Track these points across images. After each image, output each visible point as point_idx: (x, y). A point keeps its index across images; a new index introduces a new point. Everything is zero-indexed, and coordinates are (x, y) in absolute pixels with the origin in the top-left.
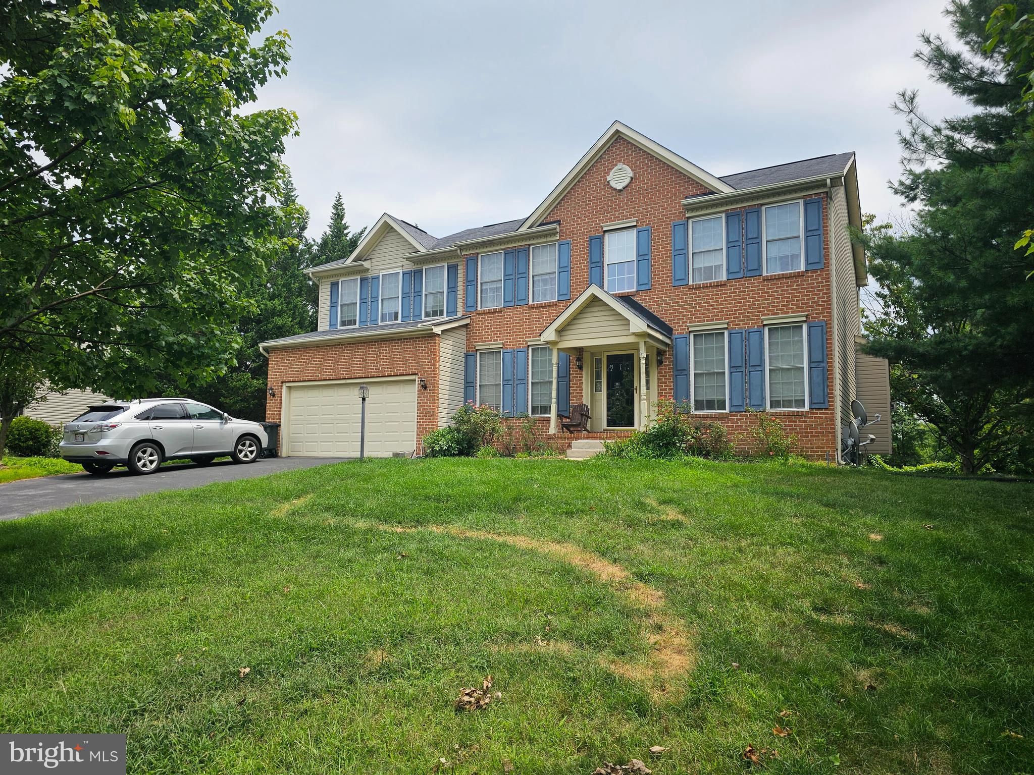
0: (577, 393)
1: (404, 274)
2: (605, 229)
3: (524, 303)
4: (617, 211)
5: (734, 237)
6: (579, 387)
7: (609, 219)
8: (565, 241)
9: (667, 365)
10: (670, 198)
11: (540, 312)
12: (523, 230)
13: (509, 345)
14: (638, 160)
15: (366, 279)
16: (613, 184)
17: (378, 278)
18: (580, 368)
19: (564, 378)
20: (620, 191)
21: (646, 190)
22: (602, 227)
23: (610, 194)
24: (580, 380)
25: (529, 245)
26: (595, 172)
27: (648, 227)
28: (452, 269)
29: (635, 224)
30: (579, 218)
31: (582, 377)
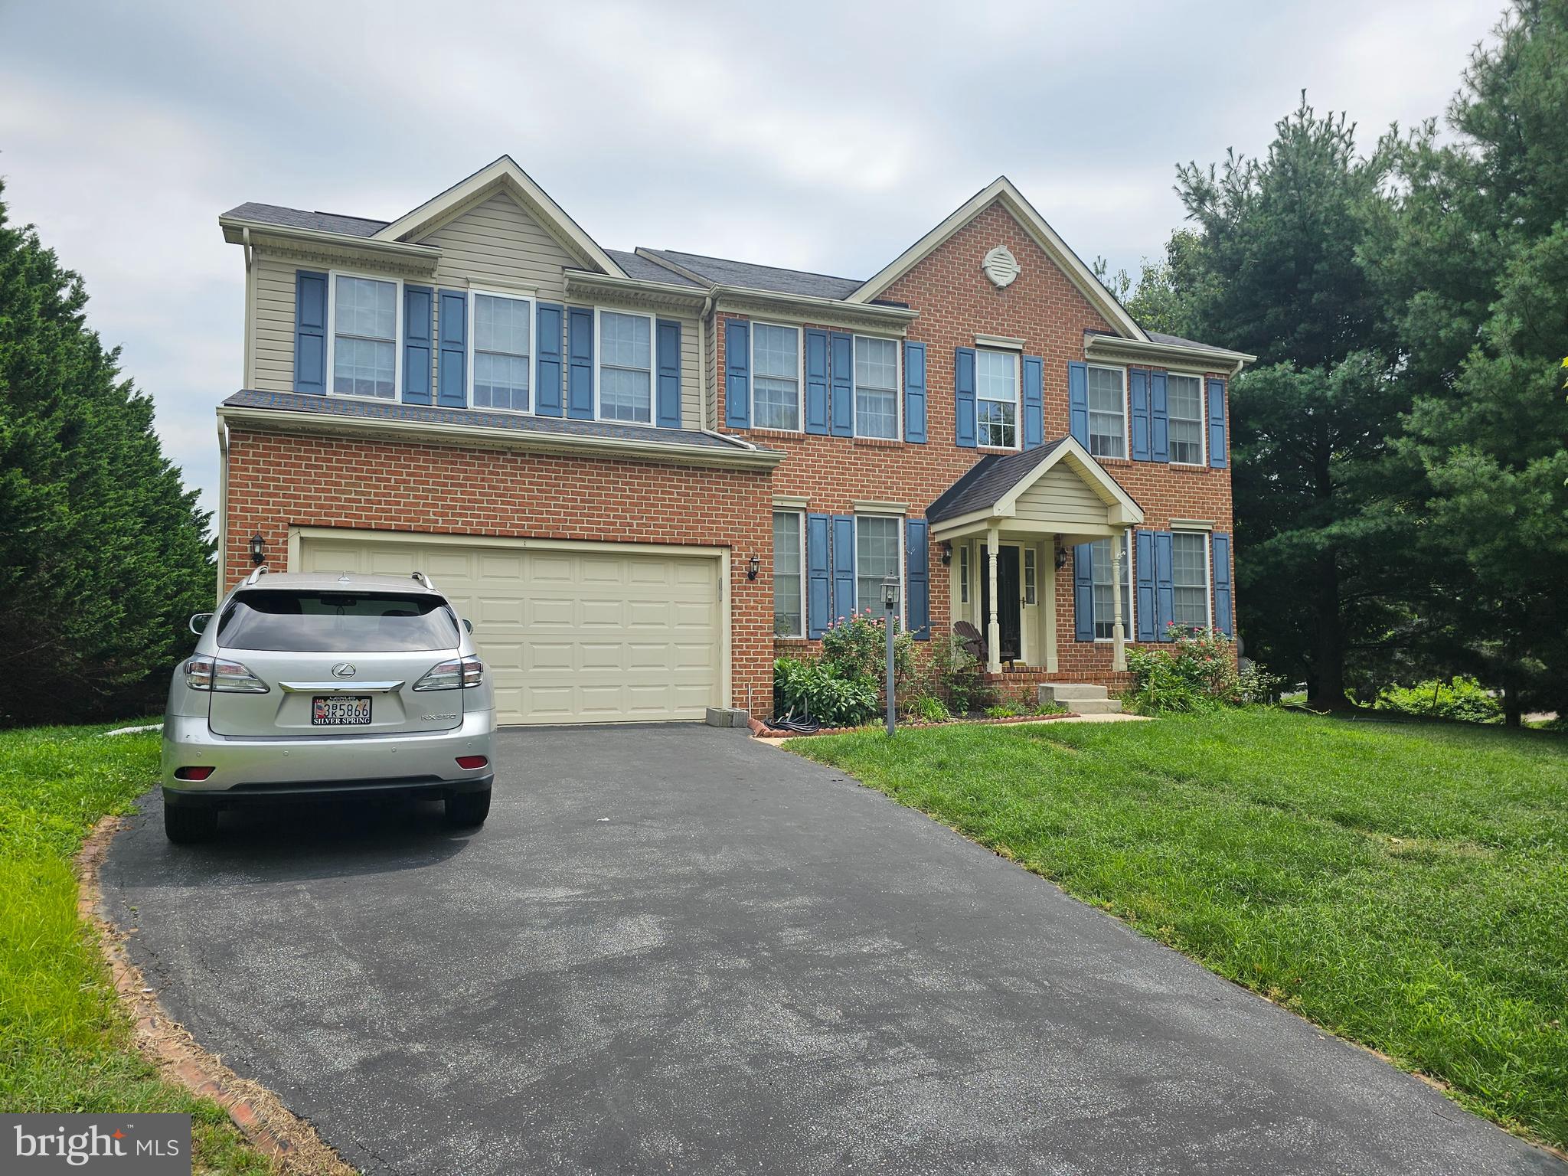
0: (941, 603)
1: (541, 308)
2: (979, 342)
3: (846, 433)
4: (995, 319)
5: (1140, 403)
6: (943, 592)
7: (983, 327)
8: (915, 343)
9: (1067, 570)
10: (1065, 323)
11: (875, 455)
12: (855, 301)
13: (818, 506)
14: (1023, 250)
15: (428, 292)
16: (991, 273)
17: (463, 298)
18: (946, 561)
19: (919, 576)
20: (1000, 288)
21: (1034, 300)
22: (974, 338)
23: (985, 288)
24: (945, 581)
25: (853, 331)
26: (961, 244)
27: (1037, 358)
28: (669, 332)
29: (1020, 347)
30: (938, 311)
31: (948, 576)
